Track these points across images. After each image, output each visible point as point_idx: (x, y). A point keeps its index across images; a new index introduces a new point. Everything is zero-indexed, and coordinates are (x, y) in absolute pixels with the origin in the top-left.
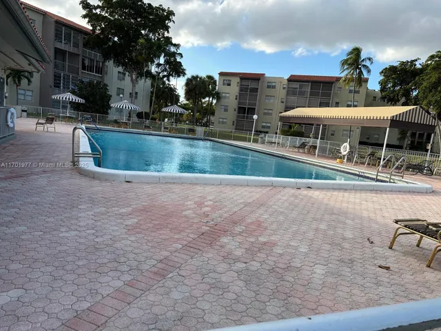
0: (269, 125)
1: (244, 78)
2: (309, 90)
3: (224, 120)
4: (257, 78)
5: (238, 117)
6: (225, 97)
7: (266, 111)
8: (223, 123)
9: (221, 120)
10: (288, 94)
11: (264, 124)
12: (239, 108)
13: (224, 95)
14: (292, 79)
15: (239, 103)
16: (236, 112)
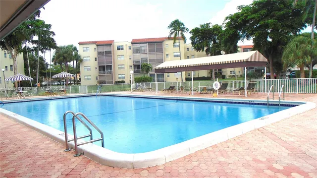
0: (123, 76)
1: (99, 44)
2: (148, 48)
3: (89, 77)
4: (109, 44)
5: (100, 73)
6: (86, 60)
7: (120, 66)
8: (88, 79)
9: (86, 77)
10: (134, 53)
11: (120, 76)
12: (99, 66)
13: (85, 58)
14: (134, 42)
15: (99, 63)
16: (98, 70)
